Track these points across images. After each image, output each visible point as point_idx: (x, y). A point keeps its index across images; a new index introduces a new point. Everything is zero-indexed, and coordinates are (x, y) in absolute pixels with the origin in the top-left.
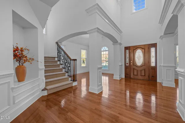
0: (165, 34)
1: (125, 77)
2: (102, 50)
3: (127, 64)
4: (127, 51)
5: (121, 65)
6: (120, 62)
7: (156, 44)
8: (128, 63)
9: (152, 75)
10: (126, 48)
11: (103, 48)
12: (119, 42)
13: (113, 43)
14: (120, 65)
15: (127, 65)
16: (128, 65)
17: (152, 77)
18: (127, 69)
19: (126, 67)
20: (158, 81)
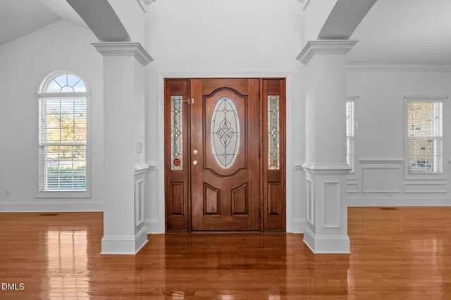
0: (323, 36)
1: (168, 226)
2: (54, 87)
3: (177, 162)
4: (178, 101)
5: (150, 169)
6: (143, 155)
7: (284, 79)
8: (181, 157)
9: (272, 208)
10: (173, 86)
11: (62, 79)
12: (134, 39)
13: (97, 40)
14: (139, 174)
15: (177, 168)
16: (180, 168)
17: (272, 213)
18: (178, 189)
19: (172, 181)
20: (289, 230)
